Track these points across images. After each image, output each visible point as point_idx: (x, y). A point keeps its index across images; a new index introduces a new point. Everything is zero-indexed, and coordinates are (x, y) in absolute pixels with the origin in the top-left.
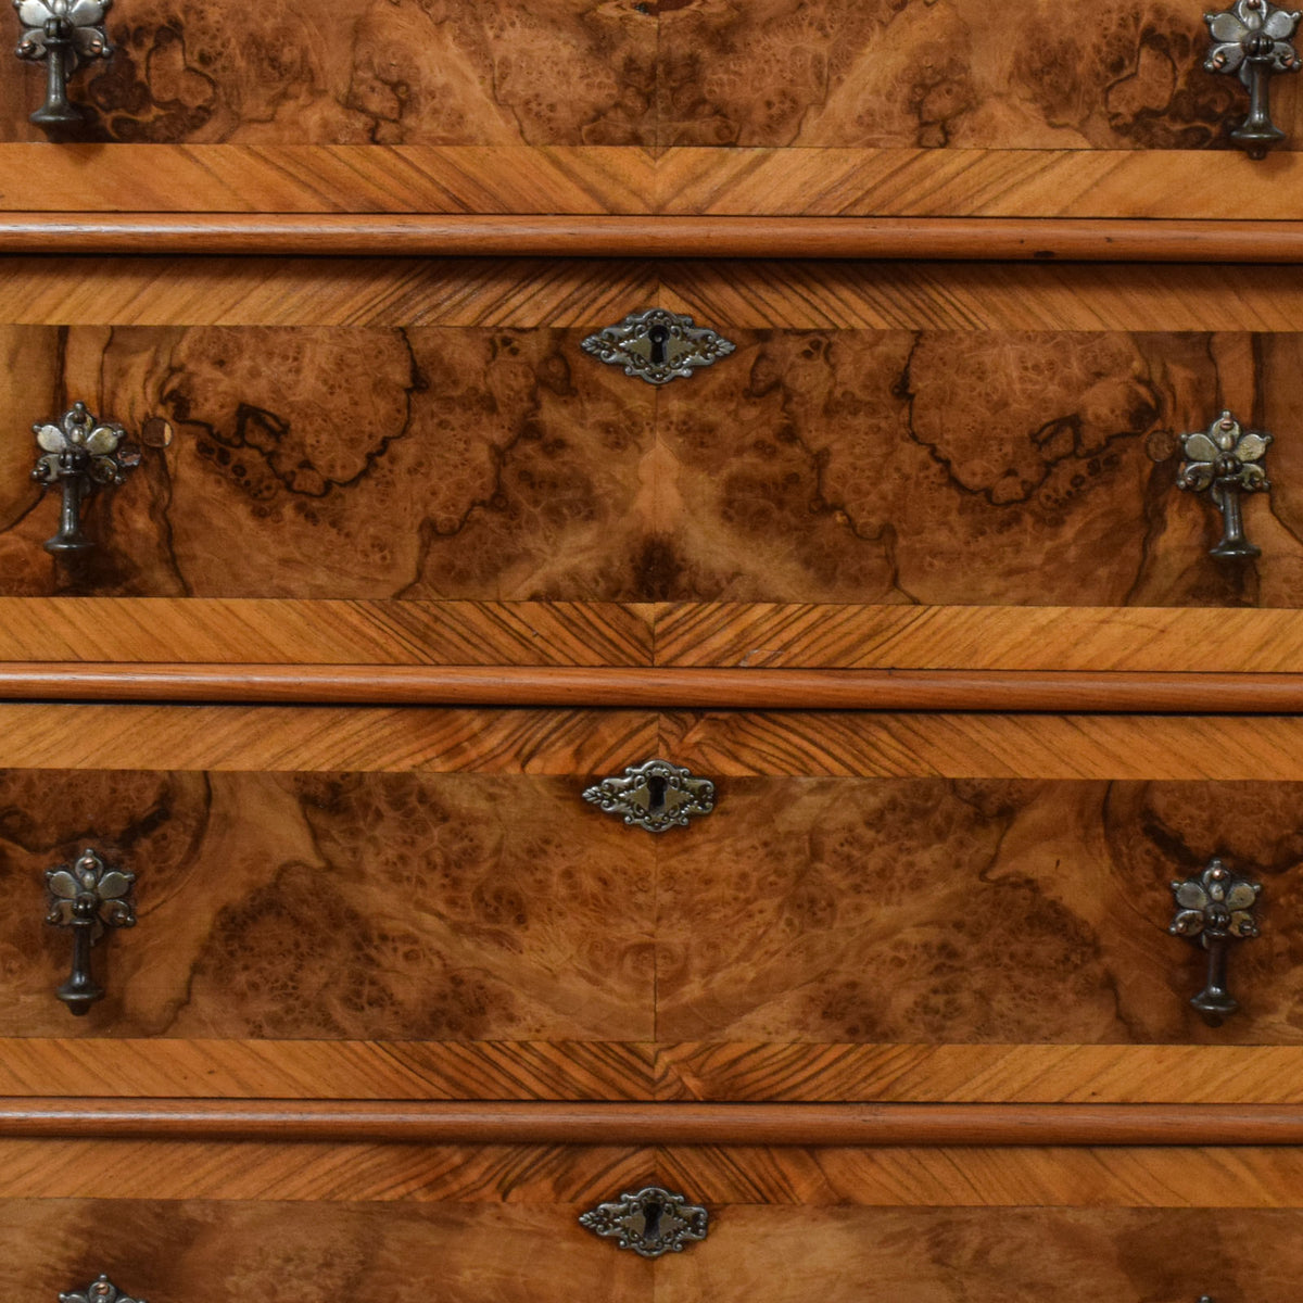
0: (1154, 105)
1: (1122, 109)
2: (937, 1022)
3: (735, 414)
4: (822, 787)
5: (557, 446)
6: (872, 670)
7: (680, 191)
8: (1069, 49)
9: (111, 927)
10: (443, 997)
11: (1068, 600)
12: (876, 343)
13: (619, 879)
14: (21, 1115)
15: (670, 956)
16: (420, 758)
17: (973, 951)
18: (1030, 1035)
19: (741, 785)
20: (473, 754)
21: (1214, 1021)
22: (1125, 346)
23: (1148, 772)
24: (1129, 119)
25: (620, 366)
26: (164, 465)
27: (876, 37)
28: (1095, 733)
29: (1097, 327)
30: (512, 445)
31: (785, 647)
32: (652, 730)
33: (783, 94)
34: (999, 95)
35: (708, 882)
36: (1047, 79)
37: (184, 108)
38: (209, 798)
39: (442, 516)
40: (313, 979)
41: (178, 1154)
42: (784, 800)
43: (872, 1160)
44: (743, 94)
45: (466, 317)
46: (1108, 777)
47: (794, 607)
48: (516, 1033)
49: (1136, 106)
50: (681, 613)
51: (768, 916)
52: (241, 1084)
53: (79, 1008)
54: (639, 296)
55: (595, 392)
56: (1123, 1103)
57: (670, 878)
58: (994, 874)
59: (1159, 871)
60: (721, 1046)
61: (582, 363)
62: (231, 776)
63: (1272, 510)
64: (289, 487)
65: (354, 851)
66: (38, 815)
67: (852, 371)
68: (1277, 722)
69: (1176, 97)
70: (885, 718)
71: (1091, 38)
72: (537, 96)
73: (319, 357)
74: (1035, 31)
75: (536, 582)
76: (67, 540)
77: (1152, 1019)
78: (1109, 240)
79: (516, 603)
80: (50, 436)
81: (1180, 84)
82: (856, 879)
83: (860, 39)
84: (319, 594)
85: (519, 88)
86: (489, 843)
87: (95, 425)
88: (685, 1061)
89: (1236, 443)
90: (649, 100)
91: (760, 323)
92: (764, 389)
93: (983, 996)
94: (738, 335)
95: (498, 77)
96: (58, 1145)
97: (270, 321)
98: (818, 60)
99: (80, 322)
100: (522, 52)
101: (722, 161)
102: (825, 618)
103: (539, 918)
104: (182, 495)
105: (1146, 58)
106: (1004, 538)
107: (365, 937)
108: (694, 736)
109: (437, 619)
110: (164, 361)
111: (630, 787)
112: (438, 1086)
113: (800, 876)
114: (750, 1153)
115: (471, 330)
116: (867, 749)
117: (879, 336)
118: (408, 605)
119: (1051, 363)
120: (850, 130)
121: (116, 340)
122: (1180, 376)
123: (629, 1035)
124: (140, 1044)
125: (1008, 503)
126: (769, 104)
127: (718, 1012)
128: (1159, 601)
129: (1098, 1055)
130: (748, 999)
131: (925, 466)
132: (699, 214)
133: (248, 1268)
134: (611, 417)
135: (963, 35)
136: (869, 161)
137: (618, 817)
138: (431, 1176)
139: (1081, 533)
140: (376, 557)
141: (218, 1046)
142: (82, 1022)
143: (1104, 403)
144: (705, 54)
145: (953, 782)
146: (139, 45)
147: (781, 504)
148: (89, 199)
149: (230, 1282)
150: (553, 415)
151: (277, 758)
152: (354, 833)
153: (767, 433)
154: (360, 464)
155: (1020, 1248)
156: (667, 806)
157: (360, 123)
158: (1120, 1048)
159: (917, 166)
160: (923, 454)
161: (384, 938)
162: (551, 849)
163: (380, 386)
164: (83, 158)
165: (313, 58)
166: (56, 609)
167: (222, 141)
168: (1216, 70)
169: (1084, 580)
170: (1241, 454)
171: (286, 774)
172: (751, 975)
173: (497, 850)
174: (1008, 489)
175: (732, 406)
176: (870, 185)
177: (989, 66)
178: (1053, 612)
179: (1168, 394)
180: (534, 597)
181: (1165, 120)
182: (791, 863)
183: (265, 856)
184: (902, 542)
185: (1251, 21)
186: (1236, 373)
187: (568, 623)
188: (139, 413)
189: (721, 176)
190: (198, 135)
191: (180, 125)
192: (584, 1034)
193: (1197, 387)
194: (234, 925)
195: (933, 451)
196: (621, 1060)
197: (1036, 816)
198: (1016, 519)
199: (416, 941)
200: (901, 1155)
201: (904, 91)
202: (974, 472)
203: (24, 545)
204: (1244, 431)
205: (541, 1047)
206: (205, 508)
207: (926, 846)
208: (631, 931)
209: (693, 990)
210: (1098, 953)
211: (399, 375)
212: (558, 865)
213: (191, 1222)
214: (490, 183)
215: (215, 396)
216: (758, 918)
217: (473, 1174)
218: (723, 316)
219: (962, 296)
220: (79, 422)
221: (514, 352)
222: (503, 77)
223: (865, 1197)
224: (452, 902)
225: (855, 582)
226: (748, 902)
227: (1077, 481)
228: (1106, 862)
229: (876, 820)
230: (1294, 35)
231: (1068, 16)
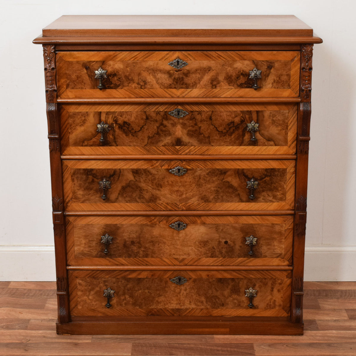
0: (242, 83)
1: (238, 83)
2: (216, 200)
3: (189, 122)
4: (201, 170)
5: (165, 126)
6: (207, 155)
7: (181, 95)
8: (231, 76)
9: (108, 189)
10: (151, 197)
11: (233, 145)
12: (207, 113)
13: (174, 182)
14: (96, 213)
15: (181, 192)
16: (148, 167)
17: (221, 191)
18: (228, 201)
19: (190, 170)
20: (155, 166)
21: (252, 200)
22: (239, 112)
23: (243, 167)
24: (239, 85)
25: (173, 116)
26: (114, 129)
27: (206, 75)
28: (236, 162)
29: (236, 110)
30: (159, 126)
31: (196, 152)
32: (178, 163)
33: (194, 82)
34: (222, 82)
35: (186, 182)
36: (229, 80)
37: (117, 84)
38: (120, 172)
39: (150, 136)
40: (134, 195)
41: (117, 218)
42: (196, 171)
43: (208, 218)
44: (189, 82)
45: (153, 110)
46: (238, 168)
47: (197, 147)
48: (161, 202)
49: (240, 83)
50: (182, 148)
51: (194, 186)
52: (125, 209)
53: (104, 199)
54: (176, 107)
55: (171, 119)
56: (241, 210)
57: (181, 182)
58: (224, 181)
59: (245, 180)
60: (188, 203)
61: (169, 116)
62: (123, 169)
63: (259, 134)
64: (130, 132)
65: (139, 179)
66: (98, 174)
67: (204, 116)
68: (260, 161)
69: (245, 82)
70: (209, 161)
71: (234, 74)
72: (162, 83)
73: (134, 115)
74: (227, 74)
75: (163, 144)
76: (102, 140)
77: (244, 199)
78: (237, 100)
79: (160, 147)
80: (99, 126)
81: (246, 80)
82: (205, 182)
83: (204, 75)
84: (134, 146)
85: (160, 81)
86: (157, 177)
87: (105, 124)
88: (183, 205)
89: (254, 125)
90: (177, 83)
91: (192, 110)
92: (193, 119)
93: (222, 197)
94: (189, 112)
95: (157, 80)
96: (101, 217)
97: (128, 111)
98: (199, 77)
99: (103, 111)
100: (161, 77)
101: (187, 90)
102: (201, 148)
103: (164, 187)
104: (116, 133)
105: (241, 77)
106: (224, 138)
107: (141, 190)
108: (184, 163)
109: (150, 149)
110: (114, 116)
111: (175, 170)
112: (150, 209)
113: (198, 181)
114: (191, 217)
115: (154, 111)
116: (206, 165)
117: (207, 112)
118: (146, 147)
119: (230, 115)
120: (203, 86)
121: (107, 113)
122: (247, 116)
123: (176, 202)
124: (112, 204)
125: (225, 133)
126: (193, 83)
127: (188, 199)
128: (244, 145)
129: (237, 204)
130: (191, 197)
131: (214, 128)
132: (183, 97)
133: (126, 233)
134: (172, 123)
135: (218, 74)
136: (206, 90)
137: (174, 174)
138: (150, 221)
139: (234, 137)
140: (142, 141)
141: (122, 204)
142: (104, 201)
143: (237, 120)
144: (184, 77)
145: (218, 169)
146: (111, 77)
147: (195, 134)
148: (105, 96)
149: (124, 234)
150: (165, 122)
151: (129, 167)
152: (140, 176)
153: (193, 124)
154: (140, 129)
155: (227, 229)
156: (180, 172)
157: (139, 86)
158: (240, 203)
159: (212, 91)
160: (213, 127)
161: (143, 190)
162: (165, 178)
163: (142, 119)
164: (103, 91)
165: (133, 78)
166: (100, 148)
167: (122, 89)
168: (250, 78)
169: (235, 143)
170: (255, 126)
171: (130, 169)
172: (192, 194)
173: (158, 178)
174: (224, 131)
175: (188, 121)
176: (206, 93)
177: (221, 78)
178: (231, 147)
179: (245, 119)
180: (163, 146)
181: (244, 85)
182: (197, 180)
183: (128, 179)
184: (211, 138)
185: (255, 72)
186: (254, 116)
187: (167, 149)
188: (111, 122)
189: (186, 92)
190: (119, 88)
191: (116, 87)
192: (170, 202)
193: (249, 118)
194: (124, 188)
195: (215, 126)
196: (175, 205)
197: (229, 173)
198: (226, 135)
199: (148, 190)
200: (212, 217)
201: (210, 81)
202: (220, 129)
203: (96, 140)
204: (255, 124)
205: (164, 204)
206: (119, 135)
207: (214, 177)
208: (176, 189)
209: (184, 196)
210: (237, 191)
211: (145, 117)
212: (166, 180)
213: (118, 227)
214: (156, 94)
215: (121, 120)
216: (192, 187)
217: (155, 220)
218: (187, 109)
219: (218, 106)
220: (103, 124)
221: (160, 114)
222: (158, 80)
223: (207, 222)
224: (152, 185)
225: (205, 143)
226: (191, 185)
227: (234, 130)
228: (238, 179)
229: (208, 174)
230: (261, 74)
231: (231, 71)
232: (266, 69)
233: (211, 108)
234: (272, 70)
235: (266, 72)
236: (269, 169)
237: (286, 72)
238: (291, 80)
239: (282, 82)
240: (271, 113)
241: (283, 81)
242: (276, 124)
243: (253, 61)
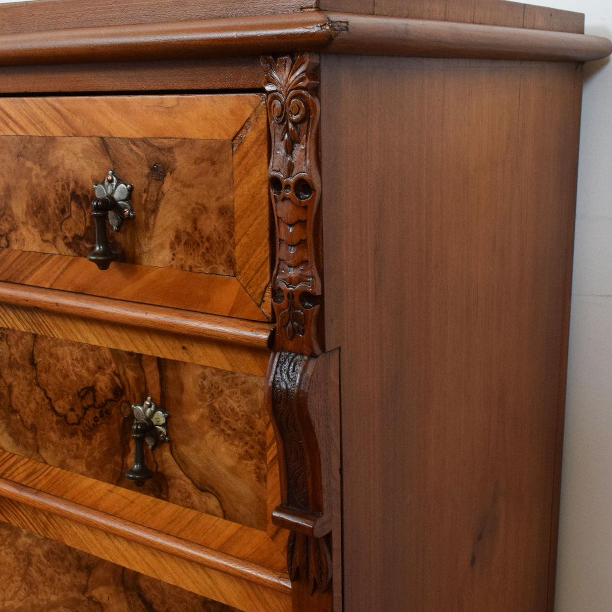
0: (79, 233)
1: (68, 234)
4: (29, 535)
6: (34, 490)
11: (97, 476)
12: (22, 338)
22: (108, 355)
23: (137, 568)
24: (71, 240)
28: (117, 544)
29: (97, 344)
31: (7, 470)
34: (23, 223)
36: (39, 216)
42: (18, 536)
49: (73, 233)
51: (19, 583)
58: (88, 594)
63: (172, 455)
67: (15, 350)
69: (87, 229)
71: (52, 197)
74: (33, 191)
78: (57, 304)
81: (88, 224)
82: (43, 579)
89: (153, 413)
105: (74, 207)
106: (73, 440)
113: (26, 570)
117: (22, 334)
119: (82, 359)
122: (131, 374)
125: (73, 424)
128: (130, 487)
131: (43, 399)
135: (8, 192)
139: (99, 445)
143: (103, 382)
145: (70, 548)
160: (42, 393)
169: (102, 469)
170: (154, 420)
174: (72, 417)
177: (18, 208)
179: (127, 384)
181: (83, 242)
182: (22, 564)
184: (39, 433)
185: (109, 188)
186: (152, 377)
195: (45, 393)
198: (76, 432)
202: (61, 405)
204: (156, 409)
207: (64, 574)
216: (16, 583)
225: (25, 447)
226: (12, 575)
227: (96, 419)
228: (126, 605)
229: (47, 556)
230: (129, 198)
231: (44, 183)
232: (148, 176)
233: (30, 321)
234: (168, 184)
235: (146, 191)
236: (214, 602)
237: (218, 199)
238: (237, 238)
239: (207, 244)
240: (204, 378)
241: (208, 240)
242: (222, 426)
243: (102, 138)
